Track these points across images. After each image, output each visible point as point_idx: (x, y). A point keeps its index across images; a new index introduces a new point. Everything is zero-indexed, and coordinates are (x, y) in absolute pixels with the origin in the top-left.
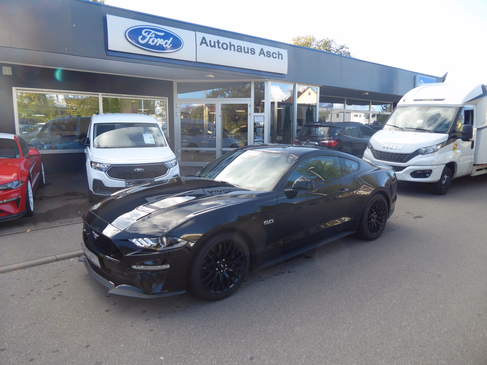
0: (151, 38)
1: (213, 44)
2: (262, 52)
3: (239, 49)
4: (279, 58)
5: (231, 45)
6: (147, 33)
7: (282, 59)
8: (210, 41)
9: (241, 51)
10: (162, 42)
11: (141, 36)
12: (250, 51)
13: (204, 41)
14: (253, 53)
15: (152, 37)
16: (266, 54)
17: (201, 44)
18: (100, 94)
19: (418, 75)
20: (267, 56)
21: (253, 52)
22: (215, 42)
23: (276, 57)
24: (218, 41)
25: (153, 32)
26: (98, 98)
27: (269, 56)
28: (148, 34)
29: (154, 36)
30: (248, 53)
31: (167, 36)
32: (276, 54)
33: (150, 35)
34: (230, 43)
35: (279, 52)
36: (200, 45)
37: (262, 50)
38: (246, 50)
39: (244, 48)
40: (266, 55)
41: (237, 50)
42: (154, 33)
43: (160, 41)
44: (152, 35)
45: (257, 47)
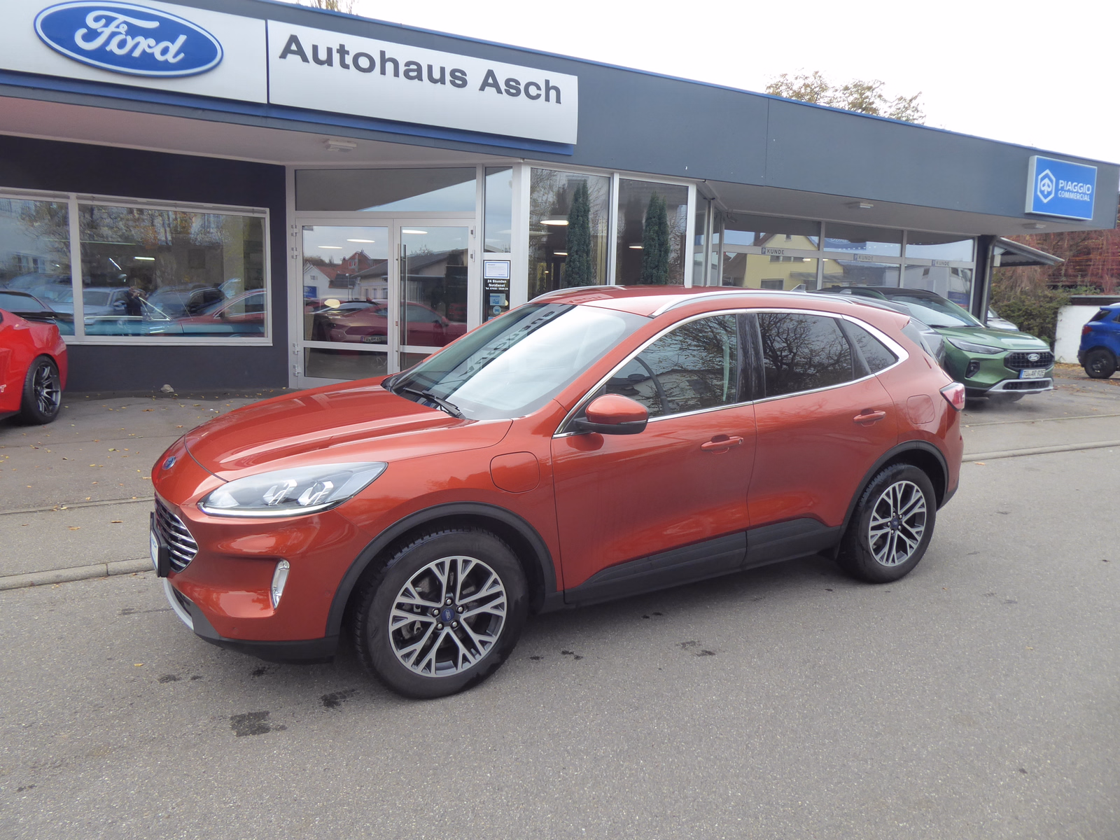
0: (113, 35)
1: (323, 55)
2: (490, 81)
3: (413, 70)
4: (547, 99)
5: (384, 60)
6: (103, 21)
7: (558, 101)
8: (315, 48)
9: (419, 78)
10: (149, 47)
11: (83, 31)
12: (448, 78)
13: (294, 47)
14: (457, 81)
15: (120, 33)
17: (283, 56)
18: (73, 195)
19: (1036, 156)
20: (508, 92)
21: (459, 79)
22: (331, 49)
23: (538, 96)
24: (342, 47)
25: (122, 18)
27: (514, 91)
28: (106, 25)
29: (123, 28)
30: (443, 83)
31: (168, 30)
32: (539, 88)
33: (112, 28)
34: (383, 53)
35: (547, 82)
36: (280, 57)
37: (490, 73)
38: (437, 75)
39: (430, 68)
40: (506, 90)
41: (406, 74)
42: (125, 22)
43: (145, 44)
44: (118, 27)
45: (475, 68)
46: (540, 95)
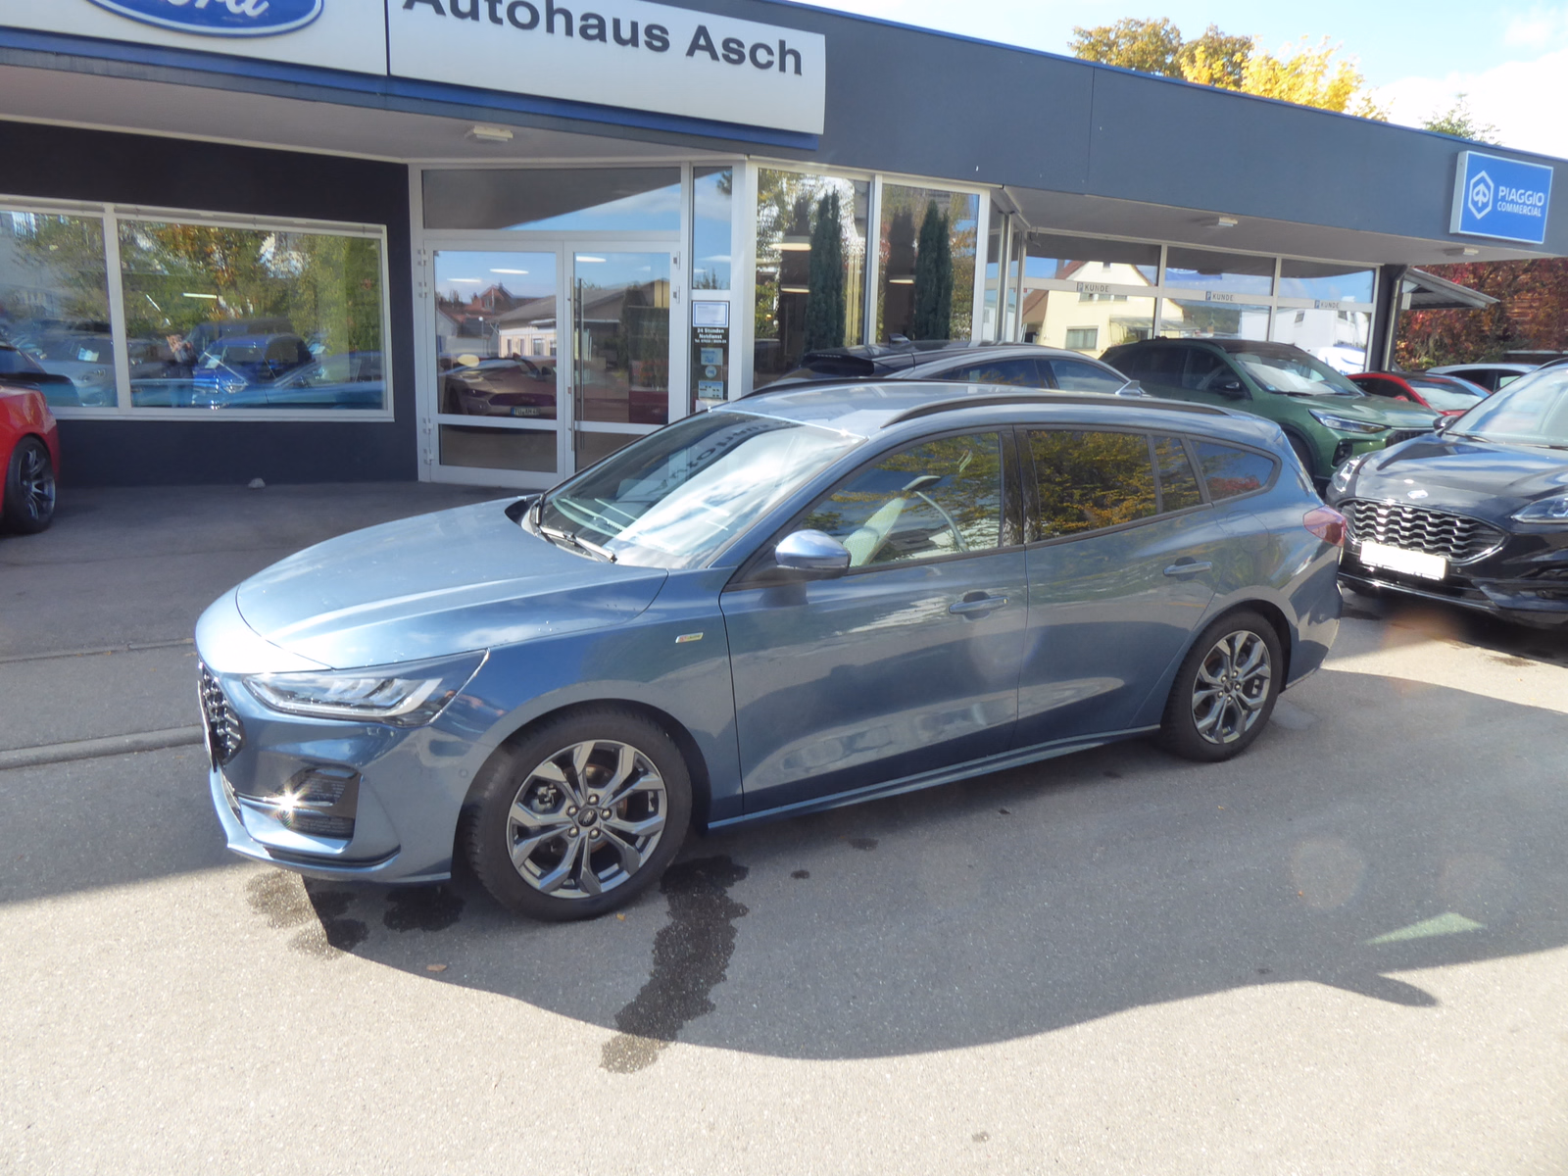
1: (464, 7)
2: (702, 42)
3: (592, 26)
4: (782, 68)
5: (551, 12)
7: (798, 71)
9: (602, 37)
12: (642, 37)
14: (655, 43)
16: (720, 50)
17: (409, 5)
18: (109, 206)
19: (1468, 152)
20: (727, 58)
21: (658, 39)
23: (769, 64)
26: (98, 224)
27: (734, 57)
30: (635, 44)
32: (770, 52)
35: (782, 44)
36: (404, 7)
37: (702, 31)
38: (626, 33)
39: (617, 23)
40: (724, 56)
41: (583, 30)
45: (681, 23)
46: (772, 62)
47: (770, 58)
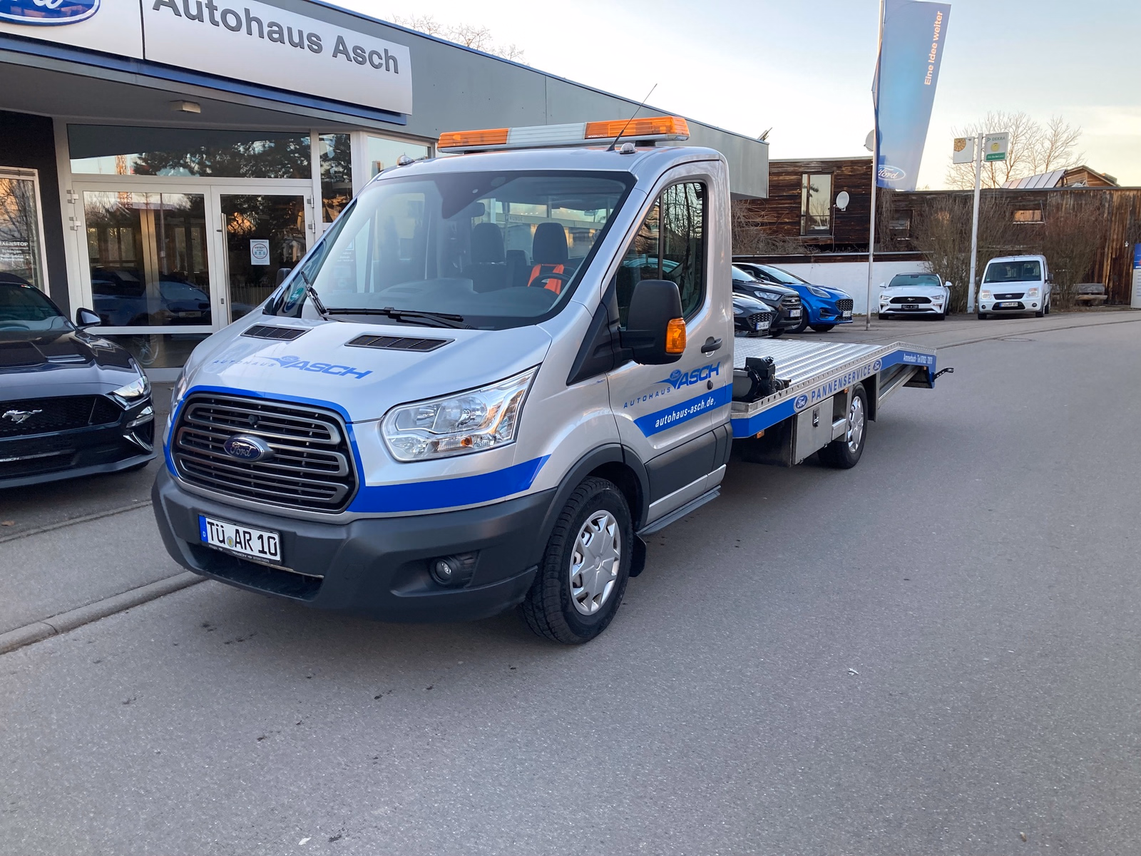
1: (193, 9)
2: (341, 47)
3: (275, 32)
4: (388, 69)
5: (250, 19)
7: (396, 72)
8: (186, 1)
9: (282, 40)
12: (306, 42)
14: (315, 47)
16: (352, 55)
17: (156, 8)
20: (356, 60)
21: (315, 44)
27: (360, 59)
30: (302, 47)
32: (380, 57)
34: (248, 12)
35: (386, 51)
36: (153, 9)
37: (340, 40)
38: (296, 39)
39: (290, 30)
40: (354, 58)
41: (270, 34)
46: (382, 64)
47: (380, 61)
